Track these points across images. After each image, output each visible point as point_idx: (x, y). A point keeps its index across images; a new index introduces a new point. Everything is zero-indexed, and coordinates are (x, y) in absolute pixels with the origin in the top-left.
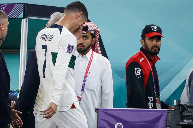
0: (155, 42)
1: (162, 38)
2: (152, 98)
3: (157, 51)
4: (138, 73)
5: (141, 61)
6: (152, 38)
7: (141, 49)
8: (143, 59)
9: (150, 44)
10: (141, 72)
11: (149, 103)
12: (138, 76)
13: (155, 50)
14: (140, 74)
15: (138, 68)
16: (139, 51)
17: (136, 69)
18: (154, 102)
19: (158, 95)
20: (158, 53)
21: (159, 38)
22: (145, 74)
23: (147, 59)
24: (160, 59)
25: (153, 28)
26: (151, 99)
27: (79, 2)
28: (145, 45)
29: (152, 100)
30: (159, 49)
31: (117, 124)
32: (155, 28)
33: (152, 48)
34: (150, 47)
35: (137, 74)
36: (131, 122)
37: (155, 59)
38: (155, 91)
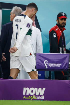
0: (63, 21)
1: (67, 19)
2: (62, 48)
3: (64, 25)
4: (55, 36)
5: (56, 30)
6: (62, 19)
7: (57, 24)
8: (57, 29)
9: (61, 22)
11: (60, 51)
12: (55, 37)
13: (63, 25)
14: (56, 36)
15: (55, 34)
16: (55, 25)
17: (54, 34)
18: (62, 50)
19: (65, 47)
21: (65, 19)
24: (66, 29)
27: (33, 3)
28: (59, 22)
29: (62, 49)
30: (65, 24)
31: (45, 61)
32: (63, 14)
33: (62, 24)
34: (61, 23)
36: (52, 60)
37: (63, 29)
38: (63, 45)
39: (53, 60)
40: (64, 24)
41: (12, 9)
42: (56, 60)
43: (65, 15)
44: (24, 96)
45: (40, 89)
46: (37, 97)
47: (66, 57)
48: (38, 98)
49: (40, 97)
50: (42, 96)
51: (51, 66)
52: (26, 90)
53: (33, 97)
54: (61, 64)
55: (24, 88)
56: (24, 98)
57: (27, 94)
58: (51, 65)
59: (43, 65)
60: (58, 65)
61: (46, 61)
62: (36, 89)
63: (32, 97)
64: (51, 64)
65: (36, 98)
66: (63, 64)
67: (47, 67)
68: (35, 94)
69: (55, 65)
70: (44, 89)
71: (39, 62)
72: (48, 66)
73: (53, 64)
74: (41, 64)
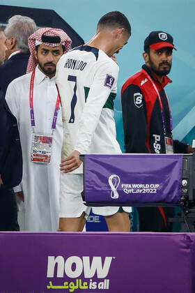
0: (163, 57)
2: (159, 136)
3: (167, 69)
4: (139, 101)
5: (143, 83)
6: (159, 51)
7: (144, 67)
8: (146, 80)
9: (157, 59)
10: (143, 99)
11: (154, 144)
12: (139, 105)
13: (165, 68)
14: (141, 101)
15: (139, 94)
16: (140, 70)
17: (135, 95)
18: (162, 143)
20: (168, 72)
21: (169, 50)
22: (149, 102)
23: (152, 81)
25: (161, 36)
26: (157, 137)
28: (150, 61)
29: (159, 140)
30: (170, 66)
31: (112, 177)
32: (164, 37)
33: (160, 65)
34: (157, 64)
35: (137, 103)
36: (132, 173)
37: (164, 81)
38: (164, 126)
39: (133, 175)
40: (167, 66)
41: (7, 23)
42: (144, 173)
43: (170, 39)
44: (51, 283)
45: (97, 260)
46: (88, 285)
47: (175, 163)
48: (90, 288)
49: (97, 285)
50: (102, 280)
51: (127, 192)
52: (57, 263)
53: (75, 285)
54: (157, 186)
55: (49, 257)
56: (49, 287)
57: (60, 275)
58: (128, 188)
59: (106, 189)
60: (150, 188)
61: (115, 176)
62: (86, 259)
63: (72, 283)
64: (130, 186)
65: (86, 287)
66: (165, 185)
67: (116, 196)
68: (82, 276)
69: (142, 188)
70: (108, 260)
71: (92, 181)
72: (120, 192)
73: (134, 186)
74: (100, 187)
